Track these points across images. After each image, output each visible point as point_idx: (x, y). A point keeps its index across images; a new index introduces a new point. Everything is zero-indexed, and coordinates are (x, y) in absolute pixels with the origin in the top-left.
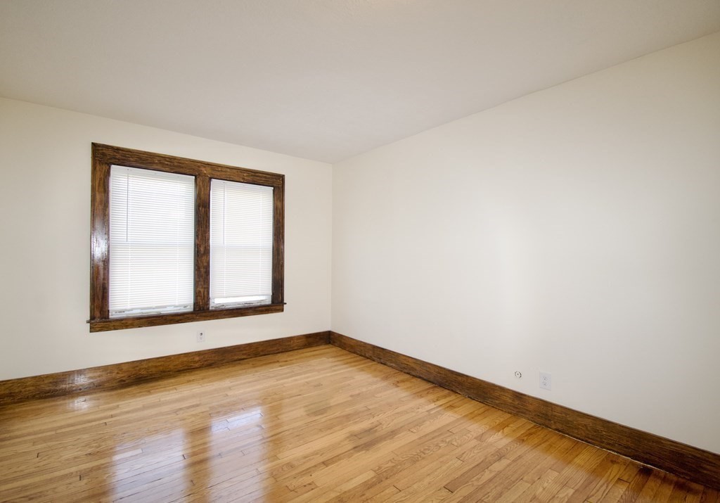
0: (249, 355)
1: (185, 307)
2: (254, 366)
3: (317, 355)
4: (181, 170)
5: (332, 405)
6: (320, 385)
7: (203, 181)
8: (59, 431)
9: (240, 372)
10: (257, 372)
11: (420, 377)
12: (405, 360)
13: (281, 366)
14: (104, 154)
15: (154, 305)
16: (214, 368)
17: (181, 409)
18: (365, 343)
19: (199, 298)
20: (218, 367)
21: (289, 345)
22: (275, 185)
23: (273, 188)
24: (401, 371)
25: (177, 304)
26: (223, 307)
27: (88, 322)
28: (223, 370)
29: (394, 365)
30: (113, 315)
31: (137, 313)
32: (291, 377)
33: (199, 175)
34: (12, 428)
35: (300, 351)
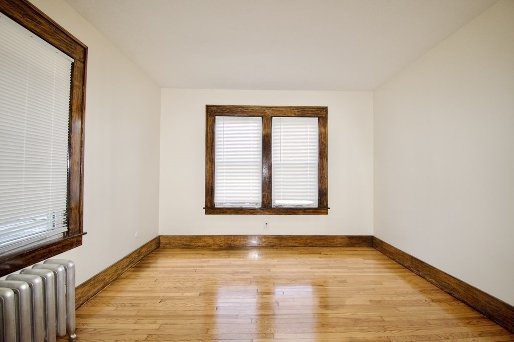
0: (300, 244)
1: (257, 204)
2: (301, 253)
3: (356, 254)
4: (253, 114)
5: (347, 303)
6: (345, 281)
7: (267, 120)
8: (174, 269)
9: (289, 255)
10: (300, 258)
11: (463, 302)
12: (446, 278)
13: (320, 258)
14: (212, 111)
15: (238, 202)
16: (274, 248)
17: (237, 272)
18: (404, 253)
19: (264, 199)
20: (277, 249)
21: (333, 242)
22: (320, 116)
23: (317, 118)
24: (442, 289)
25: (251, 201)
26: (281, 207)
27: (204, 208)
28: (278, 252)
29: (433, 281)
30: (217, 206)
31: (228, 205)
32: (323, 268)
33: (264, 115)
34: (149, 261)
35: (343, 249)
